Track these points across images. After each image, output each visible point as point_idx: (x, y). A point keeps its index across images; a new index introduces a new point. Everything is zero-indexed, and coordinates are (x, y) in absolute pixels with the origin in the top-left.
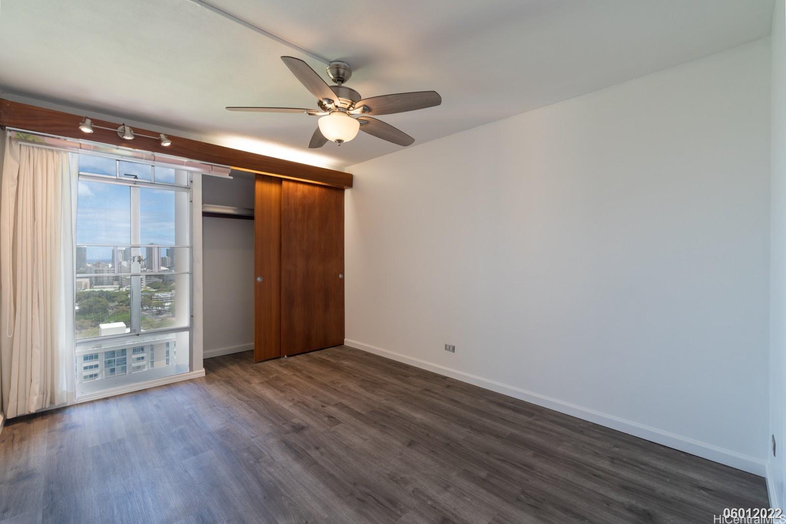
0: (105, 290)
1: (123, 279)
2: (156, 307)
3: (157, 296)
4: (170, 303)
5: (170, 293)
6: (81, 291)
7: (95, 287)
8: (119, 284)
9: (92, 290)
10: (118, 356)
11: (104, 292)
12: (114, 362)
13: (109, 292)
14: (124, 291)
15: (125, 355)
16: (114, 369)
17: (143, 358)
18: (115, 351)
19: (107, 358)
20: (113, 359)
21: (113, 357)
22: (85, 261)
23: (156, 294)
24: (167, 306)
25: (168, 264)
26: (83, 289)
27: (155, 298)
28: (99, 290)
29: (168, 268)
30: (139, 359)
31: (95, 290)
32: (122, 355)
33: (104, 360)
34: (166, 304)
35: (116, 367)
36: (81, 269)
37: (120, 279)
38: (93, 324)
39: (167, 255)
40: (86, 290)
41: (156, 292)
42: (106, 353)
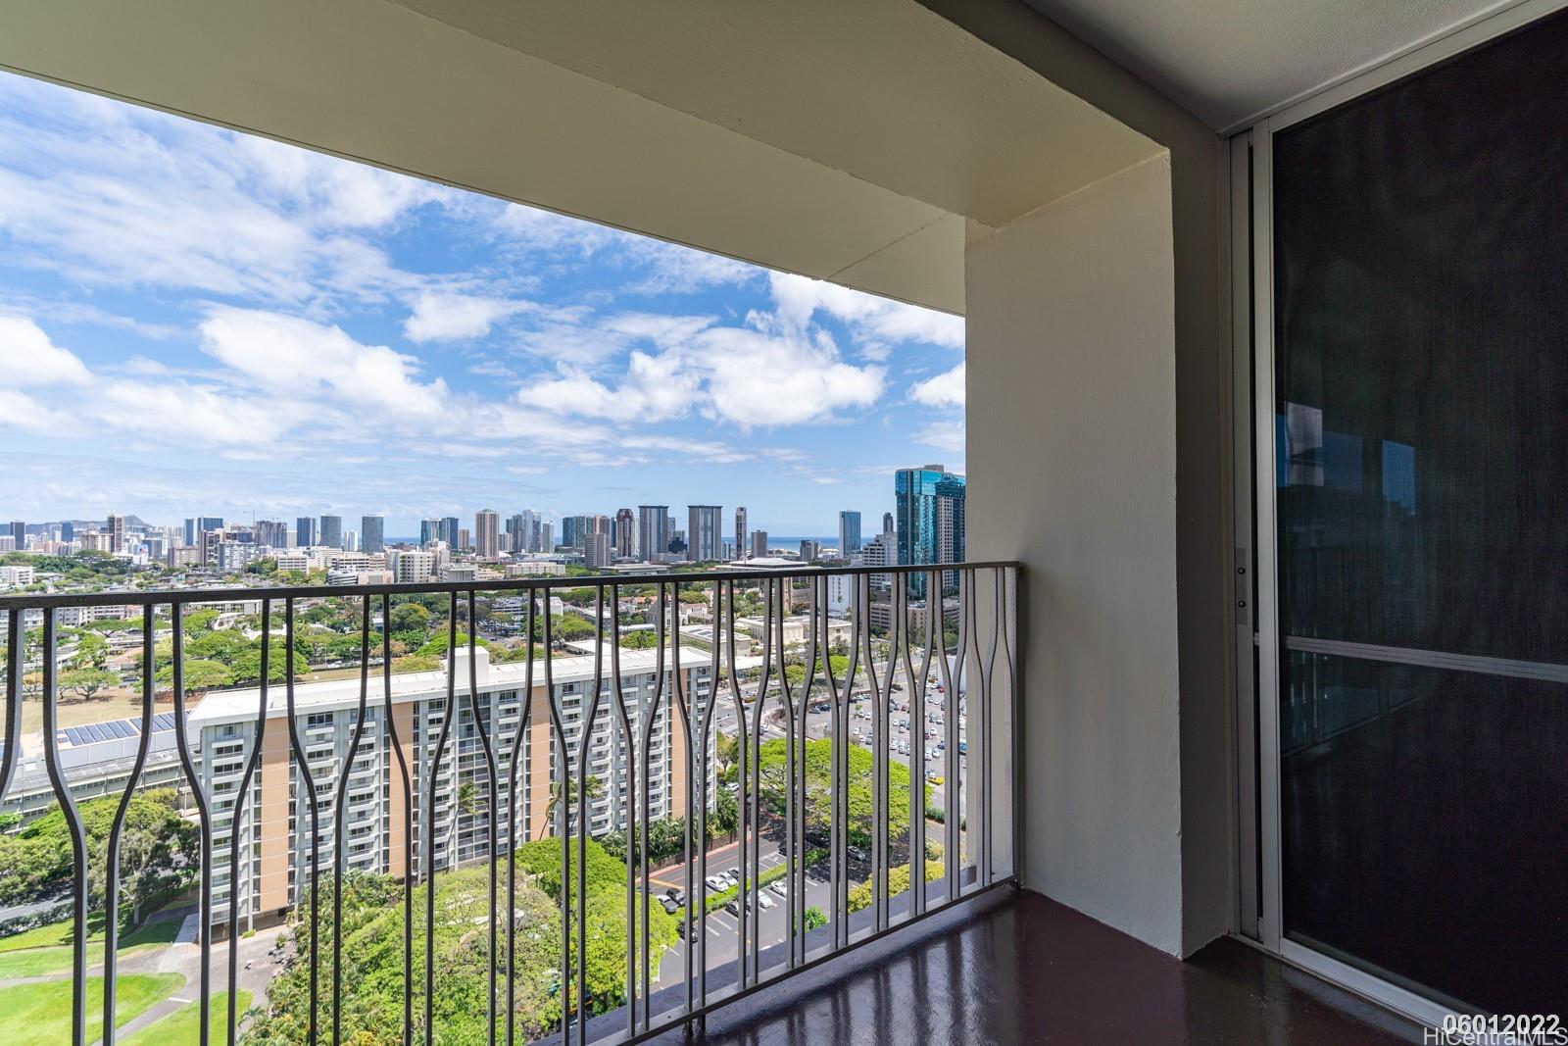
1: (444, 573)
2: (500, 623)
3: (500, 604)
4: (522, 617)
5: (521, 598)
15: (489, 703)
16: (472, 725)
19: (463, 706)
22: (381, 541)
23: (498, 600)
24: (517, 622)
25: (510, 547)
27: (497, 606)
29: (510, 553)
30: (508, 711)
32: (485, 702)
33: (458, 710)
34: (517, 618)
36: (377, 554)
37: (439, 572)
39: (508, 531)
41: (497, 595)
42: (462, 698)
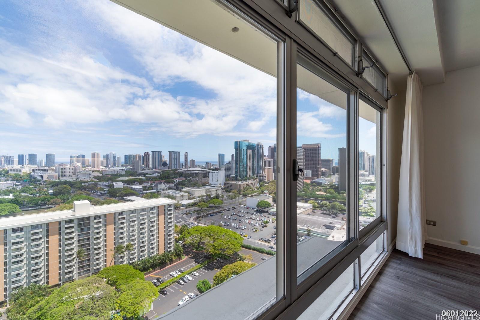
0: (68, 180)
1: (78, 174)
2: (100, 191)
3: (100, 184)
4: (108, 189)
6: (54, 181)
7: (61, 178)
8: (76, 177)
9: (60, 180)
10: (85, 221)
11: (67, 182)
12: (83, 224)
13: (70, 181)
14: (79, 181)
15: (90, 220)
16: (83, 228)
17: (100, 222)
18: (83, 218)
19: (79, 222)
20: (82, 222)
21: (82, 221)
22: (54, 163)
24: (106, 190)
25: (105, 165)
26: (54, 179)
28: (64, 180)
29: (105, 167)
30: (97, 223)
31: (61, 180)
32: (88, 220)
33: (77, 223)
34: (106, 189)
35: (84, 227)
36: (52, 167)
37: (76, 173)
38: (62, 201)
39: (104, 159)
40: (56, 180)
42: (78, 219)
